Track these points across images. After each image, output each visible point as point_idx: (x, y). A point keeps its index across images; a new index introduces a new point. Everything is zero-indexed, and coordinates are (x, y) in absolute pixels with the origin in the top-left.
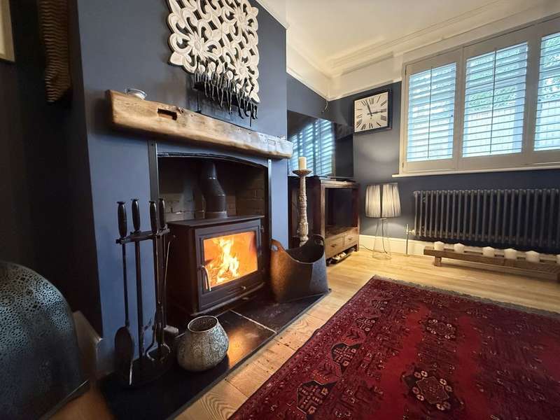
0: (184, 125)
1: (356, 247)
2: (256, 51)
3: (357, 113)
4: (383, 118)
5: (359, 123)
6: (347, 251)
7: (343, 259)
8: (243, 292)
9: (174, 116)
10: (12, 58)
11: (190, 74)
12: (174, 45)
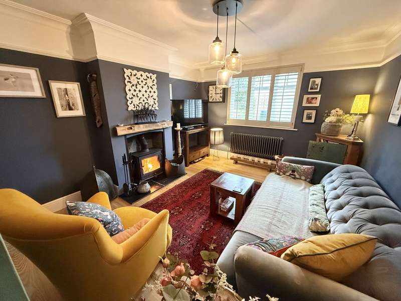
0: (134, 130)
1: (208, 155)
2: (156, 91)
3: (210, 92)
4: (220, 97)
5: (211, 97)
6: (202, 157)
7: (200, 161)
8: (155, 174)
9: (131, 128)
10: (85, 115)
11: (134, 111)
12: (128, 99)
